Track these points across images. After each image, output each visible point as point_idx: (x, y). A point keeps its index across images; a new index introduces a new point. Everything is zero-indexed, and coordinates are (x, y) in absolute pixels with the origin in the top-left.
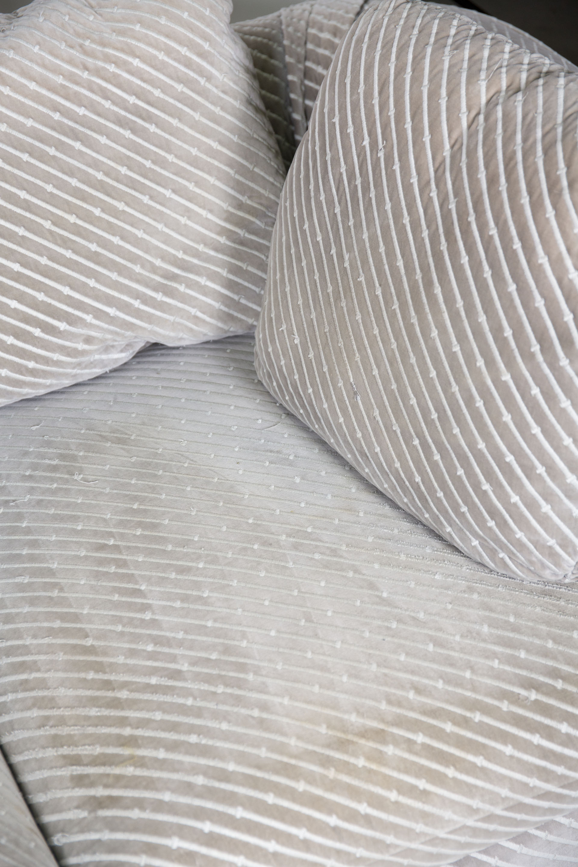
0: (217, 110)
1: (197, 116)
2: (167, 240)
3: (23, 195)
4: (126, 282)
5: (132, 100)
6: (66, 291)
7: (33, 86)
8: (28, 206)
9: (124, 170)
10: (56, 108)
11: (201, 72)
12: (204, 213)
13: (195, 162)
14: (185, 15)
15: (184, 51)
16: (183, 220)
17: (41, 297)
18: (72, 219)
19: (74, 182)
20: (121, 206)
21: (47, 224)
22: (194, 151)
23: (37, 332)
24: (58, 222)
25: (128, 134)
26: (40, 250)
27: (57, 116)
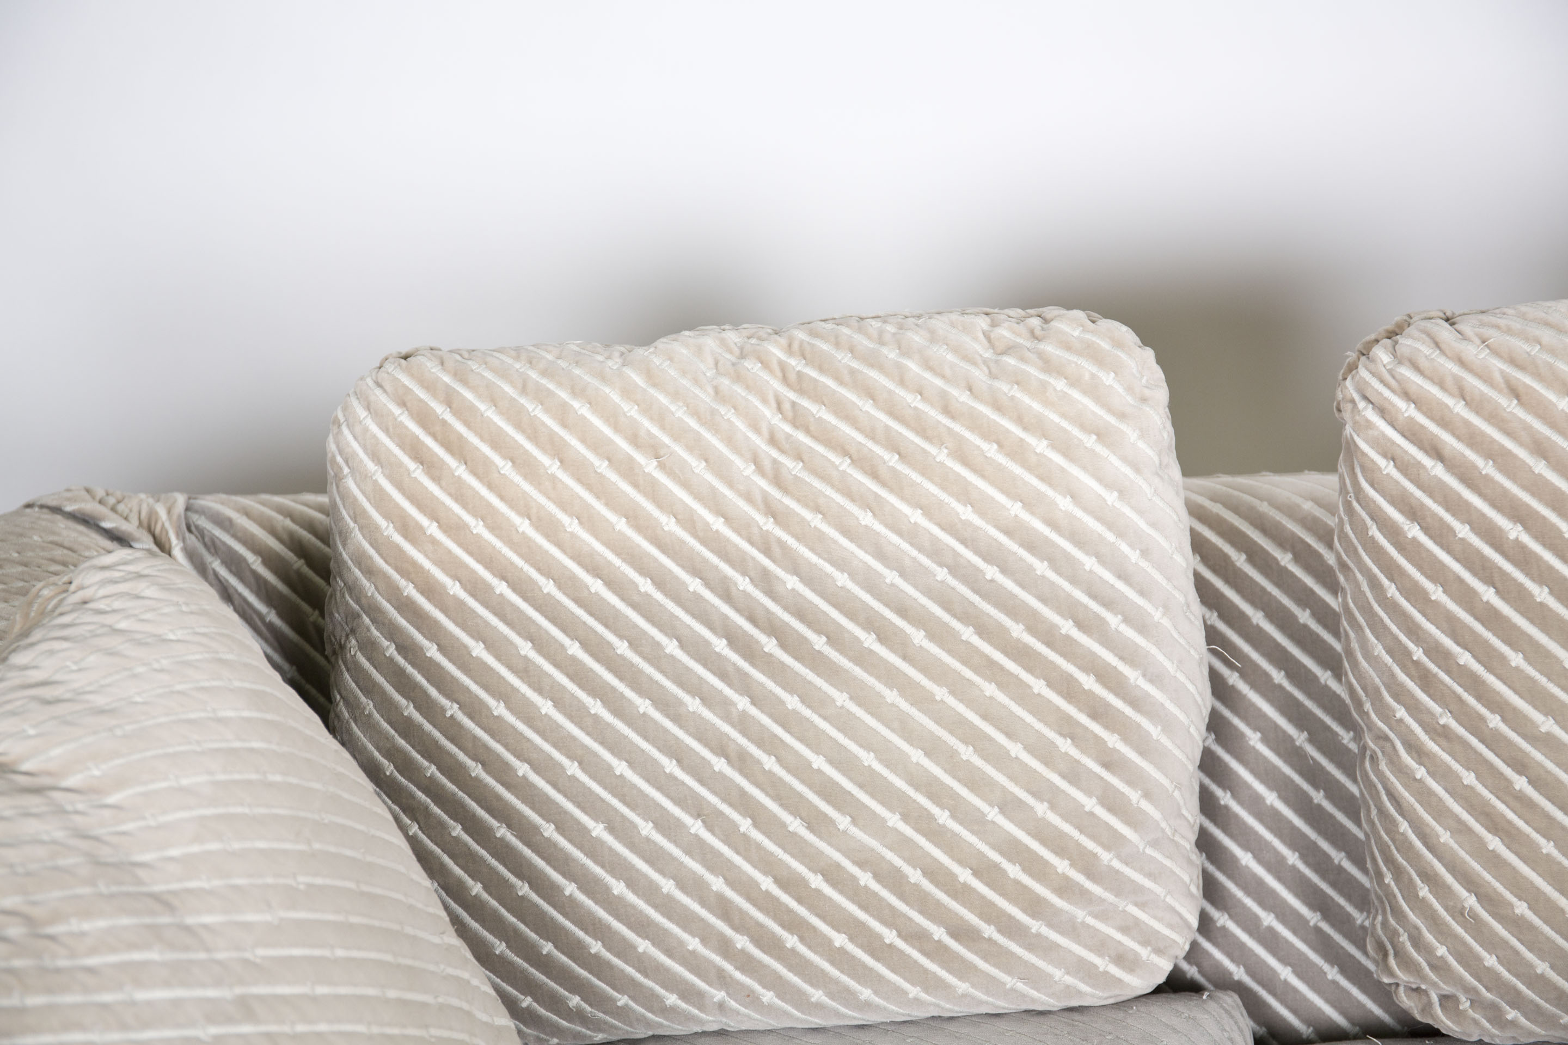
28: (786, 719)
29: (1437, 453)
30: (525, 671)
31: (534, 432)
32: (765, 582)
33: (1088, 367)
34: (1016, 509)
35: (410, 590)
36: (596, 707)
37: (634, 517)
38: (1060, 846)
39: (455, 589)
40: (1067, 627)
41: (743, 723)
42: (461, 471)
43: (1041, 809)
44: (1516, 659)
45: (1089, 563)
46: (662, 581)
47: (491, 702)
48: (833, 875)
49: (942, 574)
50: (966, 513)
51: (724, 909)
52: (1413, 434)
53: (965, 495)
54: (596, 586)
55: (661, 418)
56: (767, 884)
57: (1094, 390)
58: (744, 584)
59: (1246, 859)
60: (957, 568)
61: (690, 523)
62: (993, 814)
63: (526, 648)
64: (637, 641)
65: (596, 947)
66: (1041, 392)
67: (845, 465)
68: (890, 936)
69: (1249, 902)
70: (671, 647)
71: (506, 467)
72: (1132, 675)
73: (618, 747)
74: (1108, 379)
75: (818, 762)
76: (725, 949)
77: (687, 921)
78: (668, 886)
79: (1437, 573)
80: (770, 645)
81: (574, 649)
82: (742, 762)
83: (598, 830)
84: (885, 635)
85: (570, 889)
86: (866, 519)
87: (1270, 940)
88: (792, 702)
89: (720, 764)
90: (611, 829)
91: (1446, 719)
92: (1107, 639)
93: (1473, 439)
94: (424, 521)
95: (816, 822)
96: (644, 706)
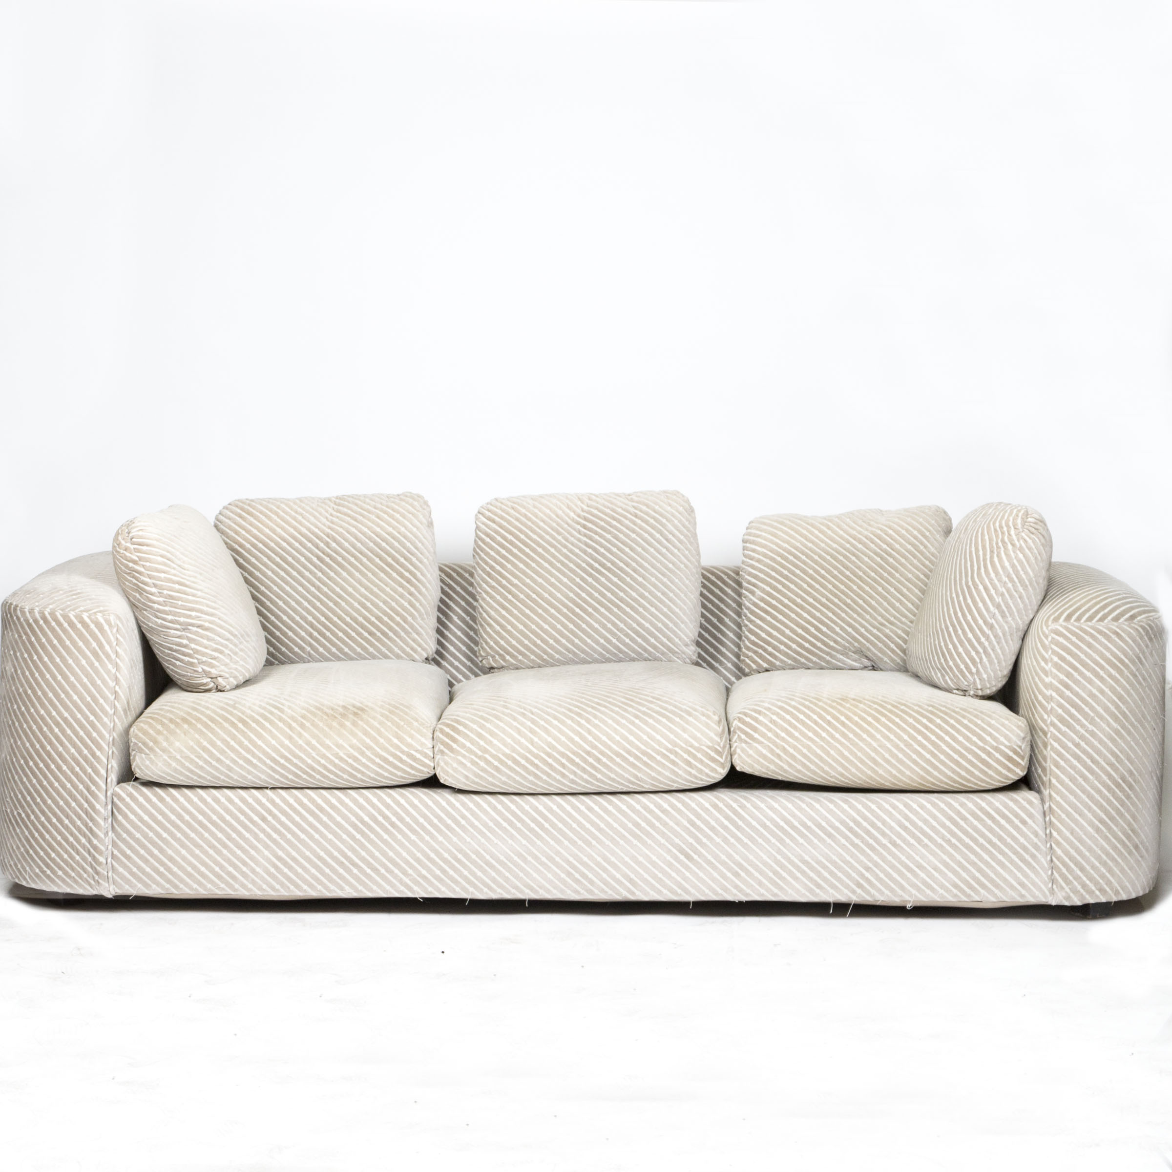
0: (927, 562)
1: (915, 561)
2: (886, 610)
3: (823, 572)
4: (860, 620)
5: (885, 546)
6: (830, 615)
7: (841, 532)
8: (823, 577)
9: (873, 574)
10: (848, 542)
11: (922, 543)
12: (909, 605)
13: (908, 580)
14: (921, 520)
15: (915, 532)
16: (898, 604)
17: (818, 614)
18: (842, 587)
19: (848, 573)
20: (867, 588)
21: (830, 587)
22: (910, 576)
23: (812, 630)
24: (834, 586)
25: (879, 559)
26: (823, 595)
27: (848, 546)
28: (329, 578)
29: (494, 522)
30: (265, 565)
31: (271, 510)
32: (327, 544)
33: (411, 500)
34: (391, 529)
35: (237, 547)
36: (282, 573)
37: (295, 528)
38: (398, 614)
39: (248, 546)
40: (402, 560)
41: (319, 579)
42: (252, 519)
43: (393, 604)
44: (509, 566)
45: (408, 544)
46: (301, 543)
47: (255, 572)
48: (340, 618)
49: (371, 544)
50: (378, 530)
51: (312, 625)
52: (489, 519)
53: (378, 526)
54: (285, 544)
55: (303, 509)
56: (323, 619)
57: (412, 505)
58: (322, 545)
59: (452, 648)
60: (375, 543)
61: (309, 530)
62: (381, 604)
63: (265, 559)
64: (294, 558)
65: (278, 633)
66: (399, 505)
67: (348, 519)
68: (353, 634)
69: (451, 659)
70: (303, 559)
71: (263, 518)
72: (418, 574)
73: (287, 583)
74: (416, 503)
75: (338, 589)
76: (311, 635)
77: (301, 627)
78: (298, 618)
79: (492, 548)
80: (327, 559)
81: (278, 559)
82: (318, 589)
83: (281, 603)
84: (356, 558)
85: (273, 618)
86: (353, 530)
87: (457, 669)
88: (332, 574)
89: (313, 589)
90: (284, 603)
91: (494, 584)
92: (412, 564)
93: (502, 518)
94: (240, 530)
95: (336, 604)
96: (295, 573)
